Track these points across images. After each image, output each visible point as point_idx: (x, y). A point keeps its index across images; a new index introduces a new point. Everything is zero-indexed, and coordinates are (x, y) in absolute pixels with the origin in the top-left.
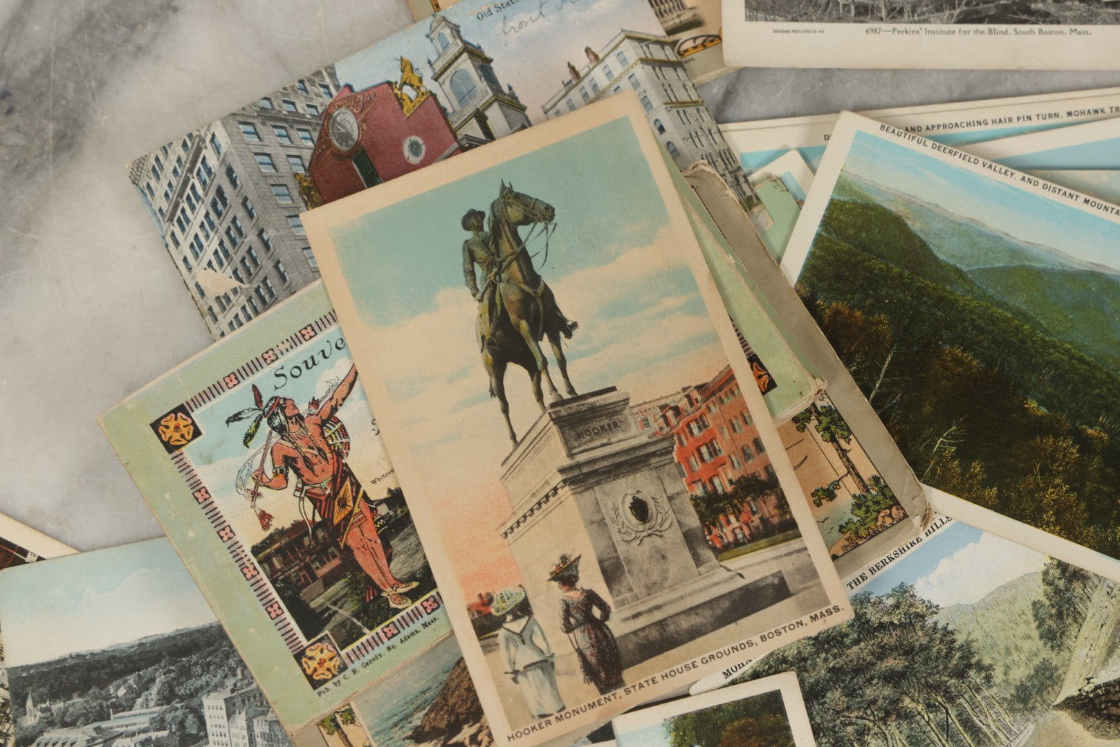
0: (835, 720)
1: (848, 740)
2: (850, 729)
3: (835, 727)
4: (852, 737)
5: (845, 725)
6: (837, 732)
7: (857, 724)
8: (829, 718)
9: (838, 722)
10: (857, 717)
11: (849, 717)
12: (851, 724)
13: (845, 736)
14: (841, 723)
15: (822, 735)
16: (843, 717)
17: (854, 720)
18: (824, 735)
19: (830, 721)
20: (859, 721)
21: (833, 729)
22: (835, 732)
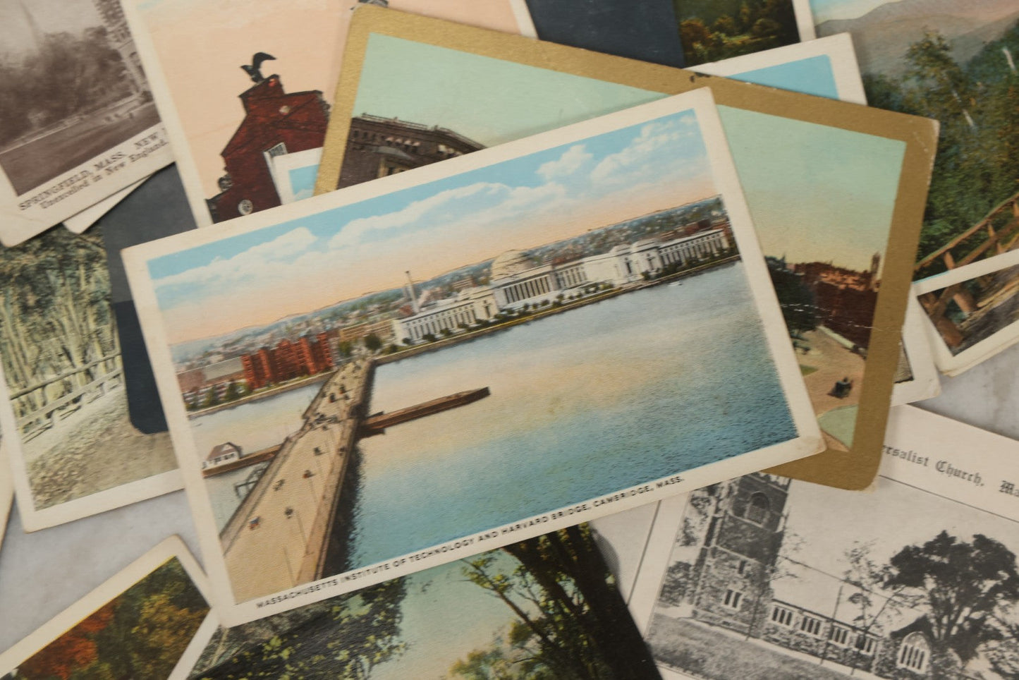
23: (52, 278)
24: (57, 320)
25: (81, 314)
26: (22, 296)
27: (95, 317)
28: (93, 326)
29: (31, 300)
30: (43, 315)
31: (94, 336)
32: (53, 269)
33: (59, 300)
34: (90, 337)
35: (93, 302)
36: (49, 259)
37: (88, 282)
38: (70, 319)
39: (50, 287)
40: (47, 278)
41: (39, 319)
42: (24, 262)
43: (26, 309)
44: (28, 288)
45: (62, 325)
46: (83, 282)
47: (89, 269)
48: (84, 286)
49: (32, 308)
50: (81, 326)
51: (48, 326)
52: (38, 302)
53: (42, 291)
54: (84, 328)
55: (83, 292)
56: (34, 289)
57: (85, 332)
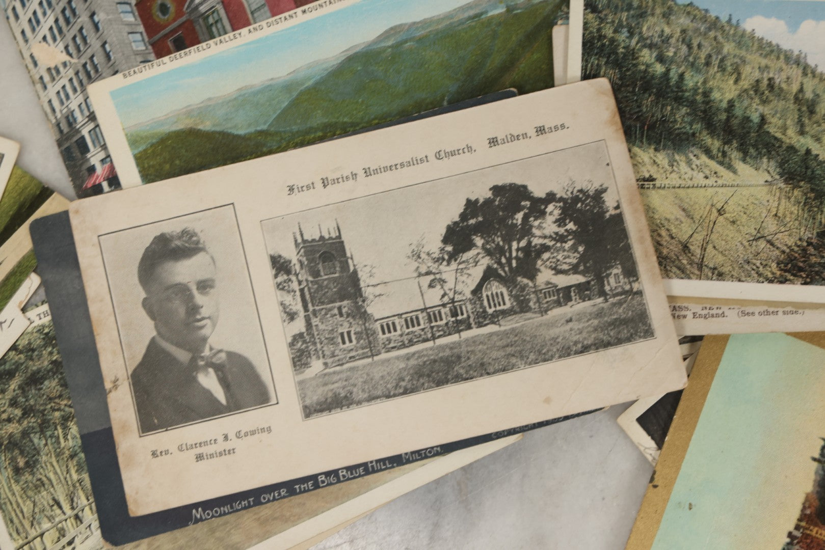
0: (46, 405)
1: (53, 423)
2: (57, 414)
3: (45, 410)
4: (57, 421)
5: (54, 410)
6: (46, 415)
7: (64, 411)
8: (42, 402)
9: (49, 406)
10: (66, 405)
11: (59, 404)
12: (58, 410)
13: (51, 419)
14: (51, 407)
15: (32, 415)
16: (55, 403)
17: (62, 407)
18: (34, 416)
19: (42, 405)
20: (67, 409)
21: (43, 412)
22: (44, 415)
23: (36, 441)
24: (45, 476)
25: (64, 468)
26: (13, 460)
27: (76, 468)
28: (75, 476)
29: (21, 462)
30: (33, 474)
31: (78, 485)
32: (36, 433)
33: (44, 458)
34: (74, 486)
35: (72, 457)
36: (30, 424)
37: (66, 439)
38: (56, 473)
39: (35, 449)
40: (31, 441)
41: (30, 478)
42: (11, 430)
43: (17, 471)
44: (17, 452)
45: (49, 480)
46: (62, 440)
47: (65, 428)
48: (63, 444)
49: (22, 469)
50: (65, 478)
51: (38, 483)
52: (27, 463)
53: (28, 453)
54: (68, 479)
55: (64, 448)
56: (22, 453)
57: (70, 483)
